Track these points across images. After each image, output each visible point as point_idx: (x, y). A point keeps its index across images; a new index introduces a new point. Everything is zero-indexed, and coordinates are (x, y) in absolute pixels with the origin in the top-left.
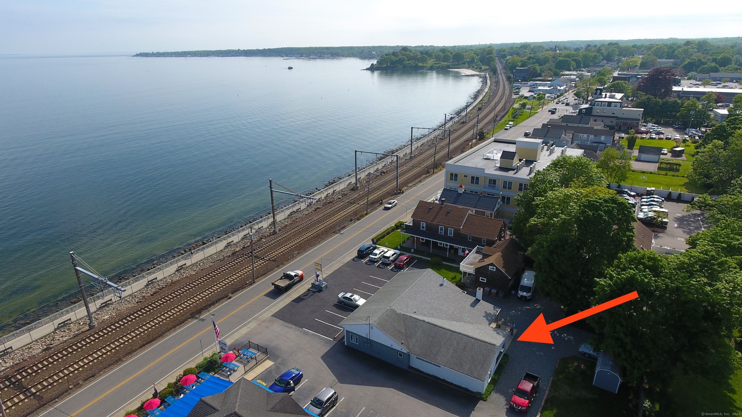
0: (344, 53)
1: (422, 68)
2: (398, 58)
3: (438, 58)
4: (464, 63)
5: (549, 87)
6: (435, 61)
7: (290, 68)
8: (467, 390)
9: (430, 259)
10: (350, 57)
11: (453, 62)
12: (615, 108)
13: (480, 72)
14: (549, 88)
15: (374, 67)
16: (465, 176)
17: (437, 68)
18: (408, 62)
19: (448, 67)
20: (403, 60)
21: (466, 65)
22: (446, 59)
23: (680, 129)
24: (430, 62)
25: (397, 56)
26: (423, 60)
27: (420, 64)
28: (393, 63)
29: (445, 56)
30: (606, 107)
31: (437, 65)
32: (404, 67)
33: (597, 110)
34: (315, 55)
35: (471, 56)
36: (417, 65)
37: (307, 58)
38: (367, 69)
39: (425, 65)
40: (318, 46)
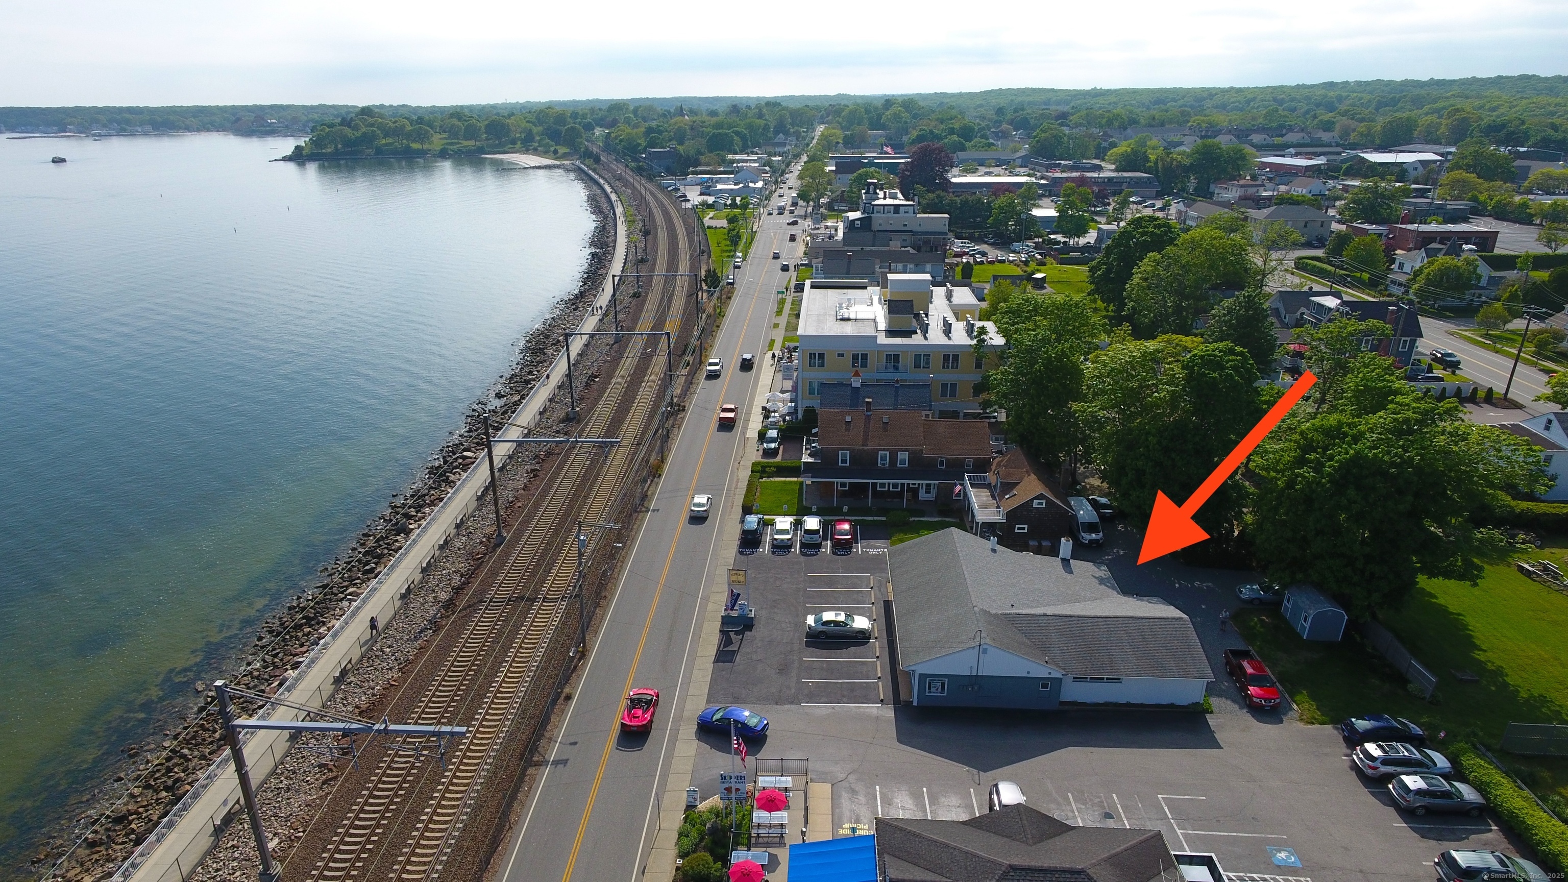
0: (188, 122)
1: (422, 153)
2: (360, 133)
3: (453, 132)
4: (514, 142)
5: (735, 184)
6: (445, 139)
7: (58, 161)
8: (1172, 706)
9: (884, 519)
10: (208, 130)
11: (487, 139)
12: (907, 215)
13: (556, 159)
14: (737, 187)
15: (304, 152)
16: (839, 355)
17: (456, 153)
18: (384, 141)
19: (482, 150)
20: (374, 137)
21: (519, 145)
22: (471, 132)
23: (998, 244)
24: (437, 141)
25: (356, 128)
26: (421, 136)
27: (415, 146)
28: (350, 143)
29: (468, 128)
30: (891, 215)
31: (455, 147)
32: (379, 151)
33: (879, 222)
34: (105, 126)
35: (523, 126)
36: (408, 147)
37: (83, 135)
38: (285, 159)
39: (426, 147)
40: (100, 105)
